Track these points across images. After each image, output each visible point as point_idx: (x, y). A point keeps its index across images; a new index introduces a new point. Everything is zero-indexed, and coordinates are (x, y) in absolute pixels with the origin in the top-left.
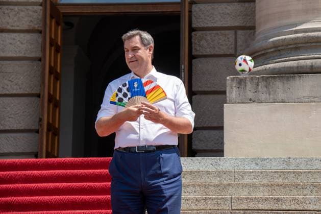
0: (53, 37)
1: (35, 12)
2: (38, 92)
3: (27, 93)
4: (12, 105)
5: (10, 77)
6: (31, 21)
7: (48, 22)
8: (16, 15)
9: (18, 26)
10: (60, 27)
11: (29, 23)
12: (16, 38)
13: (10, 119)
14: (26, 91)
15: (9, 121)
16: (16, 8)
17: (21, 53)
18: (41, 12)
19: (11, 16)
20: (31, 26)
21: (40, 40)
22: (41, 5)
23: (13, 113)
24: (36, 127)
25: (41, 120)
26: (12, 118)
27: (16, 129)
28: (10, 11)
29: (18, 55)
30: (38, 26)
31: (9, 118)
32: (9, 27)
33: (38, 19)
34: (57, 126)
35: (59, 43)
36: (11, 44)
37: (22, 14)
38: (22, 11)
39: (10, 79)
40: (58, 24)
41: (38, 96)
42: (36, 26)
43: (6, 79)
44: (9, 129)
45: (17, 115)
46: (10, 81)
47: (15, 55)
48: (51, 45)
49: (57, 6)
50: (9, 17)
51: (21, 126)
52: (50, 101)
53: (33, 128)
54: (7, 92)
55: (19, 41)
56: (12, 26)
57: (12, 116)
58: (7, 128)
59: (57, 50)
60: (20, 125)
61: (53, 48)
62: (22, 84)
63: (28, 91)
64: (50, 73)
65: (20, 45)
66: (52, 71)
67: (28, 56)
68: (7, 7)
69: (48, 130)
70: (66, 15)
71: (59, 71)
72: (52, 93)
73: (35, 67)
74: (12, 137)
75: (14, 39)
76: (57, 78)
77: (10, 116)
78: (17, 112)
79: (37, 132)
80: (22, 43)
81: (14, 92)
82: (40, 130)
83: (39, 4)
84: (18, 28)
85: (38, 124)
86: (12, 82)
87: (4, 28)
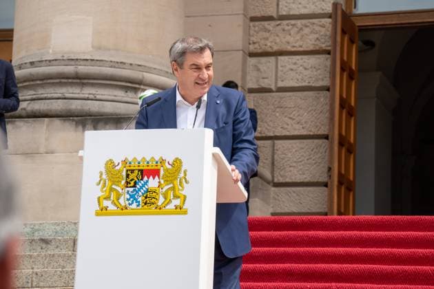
0: (345, 58)
1: (323, 26)
2: (326, 133)
3: (312, 133)
4: (294, 150)
5: (290, 114)
6: (317, 39)
7: (339, 39)
8: (298, 32)
9: (301, 47)
10: (354, 46)
11: (315, 41)
12: (298, 62)
13: (292, 169)
14: (311, 131)
15: (290, 171)
16: (299, 23)
17: (305, 81)
18: (331, 26)
19: (292, 34)
20: (317, 45)
21: (329, 63)
22: (330, 17)
23: (295, 160)
24: (324, 179)
25: (330, 169)
26: (294, 167)
27: (299, 181)
28: (290, 27)
29: (300, 85)
30: (325, 44)
31: (290, 167)
32: (289, 48)
33: (326, 35)
34: (351, 178)
35: (354, 68)
36: (292, 70)
37: (306, 31)
38: (307, 26)
39: (291, 116)
40: (352, 41)
41: (326, 137)
42: (323, 45)
43: (286, 116)
44: (290, 181)
45: (300, 163)
46: (290, 118)
47: (297, 85)
48: (343, 70)
49: (352, 18)
50: (290, 35)
51: (306, 178)
52: (341, 144)
53: (321, 180)
54: (288, 134)
55: (301, 66)
56: (294, 47)
57: (294, 164)
58: (288, 180)
59: (351, 77)
60: (305, 176)
61: (345, 74)
62: (306, 122)
63: (314, 131)
64: (342, 106)
65: (304, 71)
66: (344, 104)
67: (313, 85)
68: (287, 22)
69: (340, 183)
70: (363, 29)
71: (353, 104)
72: (344, 133)
73: (322, 100)
74: (294, 192)
75: (295, 64)
76: (351, 114)
77: (291, 165)
78: (300, 160)
79: (326, 185)
80: (306, 69)
81: (296, 133)
82: (329, 183)
83: (328, 15)
84: (301, 49)
85: (326, 175)
86: (294, 119)
87: (285, 50)
